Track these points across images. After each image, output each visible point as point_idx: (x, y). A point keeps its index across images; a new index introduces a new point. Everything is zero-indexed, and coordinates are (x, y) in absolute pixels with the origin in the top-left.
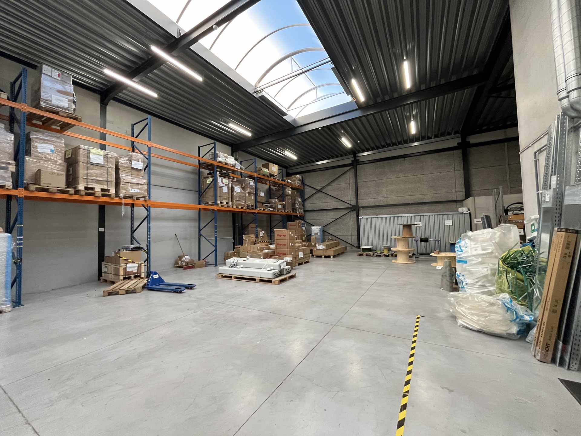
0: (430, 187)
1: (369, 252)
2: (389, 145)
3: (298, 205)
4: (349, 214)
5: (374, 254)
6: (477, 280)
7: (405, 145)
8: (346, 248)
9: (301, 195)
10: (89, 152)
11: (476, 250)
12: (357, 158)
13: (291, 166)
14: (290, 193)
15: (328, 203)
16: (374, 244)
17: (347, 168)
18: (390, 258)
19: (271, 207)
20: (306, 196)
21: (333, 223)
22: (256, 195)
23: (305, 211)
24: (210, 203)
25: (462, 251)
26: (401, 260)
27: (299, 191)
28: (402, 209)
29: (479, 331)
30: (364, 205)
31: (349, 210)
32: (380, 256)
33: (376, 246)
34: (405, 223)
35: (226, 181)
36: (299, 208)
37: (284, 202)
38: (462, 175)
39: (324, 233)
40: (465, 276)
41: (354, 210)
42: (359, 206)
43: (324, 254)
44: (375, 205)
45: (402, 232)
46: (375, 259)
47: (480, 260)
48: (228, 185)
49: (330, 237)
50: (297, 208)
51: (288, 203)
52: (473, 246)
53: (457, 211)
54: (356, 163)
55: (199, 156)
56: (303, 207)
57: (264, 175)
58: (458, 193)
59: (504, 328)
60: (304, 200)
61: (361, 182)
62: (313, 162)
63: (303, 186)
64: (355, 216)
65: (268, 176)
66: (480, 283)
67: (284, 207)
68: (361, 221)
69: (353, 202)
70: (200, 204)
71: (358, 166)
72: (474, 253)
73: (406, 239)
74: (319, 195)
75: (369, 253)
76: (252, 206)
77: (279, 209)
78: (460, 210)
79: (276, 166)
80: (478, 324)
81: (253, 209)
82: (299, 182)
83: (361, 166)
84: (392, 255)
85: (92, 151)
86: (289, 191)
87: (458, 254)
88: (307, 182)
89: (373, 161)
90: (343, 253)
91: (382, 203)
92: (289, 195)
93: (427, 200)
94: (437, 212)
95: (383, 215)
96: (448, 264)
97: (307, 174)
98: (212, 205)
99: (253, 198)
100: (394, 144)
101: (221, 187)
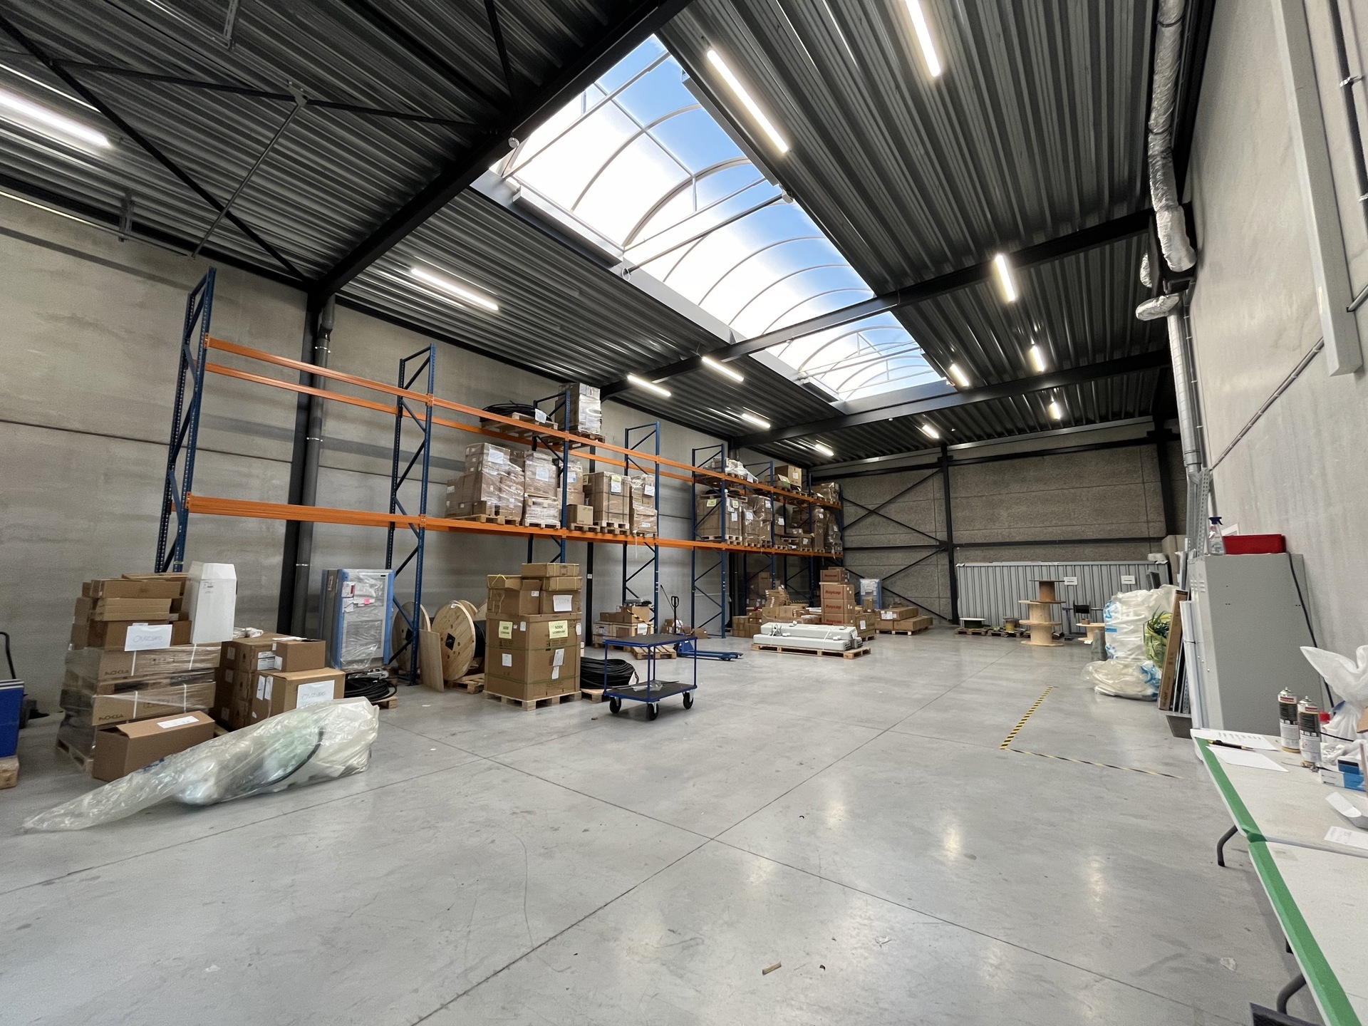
0: (1096, 510)
1: (977, 628)
2: (1010, 433)
3: (833, 538)
4: (934, 558)
5: (987, 632)
6: (1129, 653)
7: (1040, 434)
8: (931, 621)
9: (836, 519)
10: (610, 478)
11: (1128, 616)
12: (949, 454)
13: (815, 465)
14: (821, 516)
15: (891, 536)
16: (986, 614)
17: (929, 472)
18: (1018, 639)
19: (792, 543)
20: (847, 522)
21: (902, 574)
22: (773, 524)
23: (845, 549)
24: (711, 538)
25: (1111, 617)
26: (1037, 640)
27: (835, 512)
28: (1039, 550)
29: (1117, 696)
30: (963, 542)
31: (934, 550)
32: (999, 635)
33: (990, 618)
34: (1045, 579)
35: (736, 503)
36: (836, 544)
37: (812, 534)
38: (1159, 490)
39: (883, 592)
40: (1117, 649)
41: (944, 550)
42: (955, 542)
43: (896, 627)
44: (986, 541)
45: (1040, 595)
46: (990, 640)
47: (1132, 627)
48: (737, 509)
49: (897, 600)
50: (831, 543)
51: (818, 534)
52: (1124, 611)
53: (1146, 559)
54: (945, 463)
55: (694, 465)
56: (840, 542)
57: (783, 489)
58: (1150, 525)
59: (1139, 689)
60: (842, 529)
61: (957, 498)
62: (861, 458)
63: (842, 504)
64: (946, 561)
65: (789, 491)
66: (1133, 656)
67: (812, 541)
68: (961, 575)
69: (942, 536)
70: (694, 540)
71: (950, 468)
72: (1125, 618)
73: (1045, 606)
74: (873, 519)
75: (977, 630)
76: (768, 542)
77: (805, 546)
78: (1151, 557)
79: (799, 470)
80: (1114, 688)
81: (768, 547)
82: (834, 495)
83: (956, 467)
84: (1022, 634)
85: (613, 477)
86: (820, 513)
87: (1110, 622)
88: (847, 495)
89: (980, 460)
90: (926, 629)
91: (1001, 540)
92: (820, 520)
93: (1090, 535)
94: (1107, 560)
95: (1004, 561)
96: (1099, 636)
97: (847, 480)
98: (714, 541)
99: (769, 528)
100: (1021, 431)
101: (730, 513)
